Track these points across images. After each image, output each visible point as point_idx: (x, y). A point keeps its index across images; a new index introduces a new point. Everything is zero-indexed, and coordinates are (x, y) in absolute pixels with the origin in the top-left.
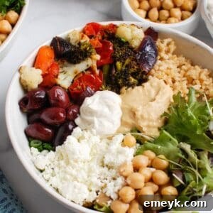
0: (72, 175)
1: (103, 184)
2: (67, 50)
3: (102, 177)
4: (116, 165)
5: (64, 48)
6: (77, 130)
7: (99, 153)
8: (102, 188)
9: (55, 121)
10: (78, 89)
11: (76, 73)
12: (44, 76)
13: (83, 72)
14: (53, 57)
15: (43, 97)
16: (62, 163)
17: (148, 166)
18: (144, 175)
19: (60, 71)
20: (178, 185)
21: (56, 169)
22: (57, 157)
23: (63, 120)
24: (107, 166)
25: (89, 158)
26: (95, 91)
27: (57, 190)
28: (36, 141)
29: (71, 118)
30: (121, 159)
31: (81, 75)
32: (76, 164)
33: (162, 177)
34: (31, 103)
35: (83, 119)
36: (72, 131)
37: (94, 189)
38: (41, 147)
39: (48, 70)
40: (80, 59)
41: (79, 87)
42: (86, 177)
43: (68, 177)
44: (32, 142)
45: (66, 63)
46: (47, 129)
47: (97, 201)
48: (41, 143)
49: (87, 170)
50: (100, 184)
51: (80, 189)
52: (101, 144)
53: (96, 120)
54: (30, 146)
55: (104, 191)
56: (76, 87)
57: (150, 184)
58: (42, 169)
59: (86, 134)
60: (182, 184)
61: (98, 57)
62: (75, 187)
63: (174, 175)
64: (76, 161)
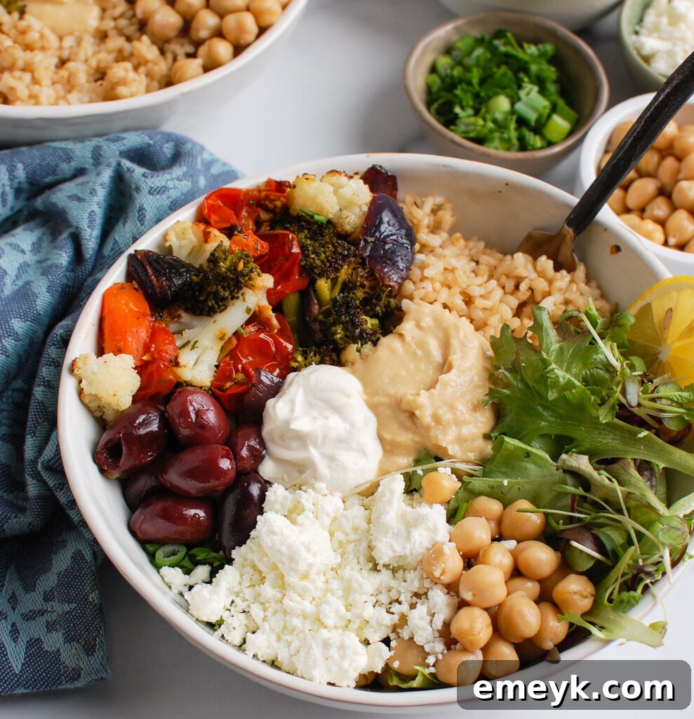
0: (305, 616)
1: (396, 618)
2: (178, 281)
3: (384, 599)
4: (411, 560)
5: (170, 279)
6: (276, 494)
7: (352, 537)
8: (395, 628)
9: (213, 483)
10: (238, 383)
11: (221, 339)
12: (141, 369)
13: (236, 334)
14: (148, 311)
15: (154, 427)
16: (268, 590)
17: (494, 540)
18: (499, 566)
19: (179, 343)
20: (589, 565)
21: (257, 612)
22: (247, 577)
23: (232, 474)
24: (386, 566)
25: (335, 559)
26: (283, 376)
27: (273, 664)
28: (169, 548)
29: (248, 465)
30: (420, 541)
31: (235, 342)
32: (305, 583)
33: (542, 557)
34: (130, 450)
35: (279, 461)
36: (262, 497)
37: (375, 637)
38: (187, 563)
39: (146, 349)
40: (224, 299)
41: (240, 376)
42: (343, 610)
43: (297, 622)
44: (159, 555)
45: (185, 317)
46: (192, 512)
47: (396, 665)
48: (183, 551)
49: (340, 593)
50: (389, 620)
51: (342, 647)
52: (348, 513)
53: (314, 453)
54: (158, 567)
55: (405, 634)
56: (230, 378)
57: (517, 582)
58: (213, 620)
59: (307, 498)
60: (598, 561)
61: (267, 281)
62: (326, 645)
63: (574, 544)
64: (305, 576)
